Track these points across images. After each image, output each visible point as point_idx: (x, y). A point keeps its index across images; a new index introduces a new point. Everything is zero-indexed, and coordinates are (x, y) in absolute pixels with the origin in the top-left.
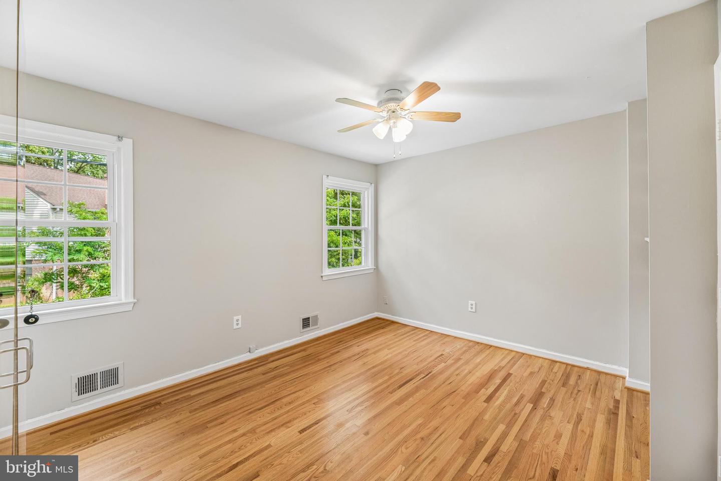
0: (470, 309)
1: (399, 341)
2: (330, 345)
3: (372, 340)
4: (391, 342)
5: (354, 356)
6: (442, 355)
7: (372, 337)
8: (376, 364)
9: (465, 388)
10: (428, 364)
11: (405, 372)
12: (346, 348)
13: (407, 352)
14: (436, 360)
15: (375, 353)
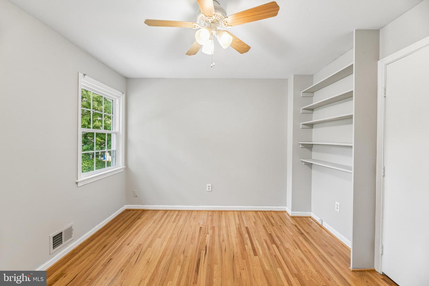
0: (207, 190)
1: (161, 226)
2: (95, 255)
3: (137, 233)
4: (156, 230)
5: (131, 257)
6: (201, 228)
7: (135, 230)
8: (159, 258)
9: (237, 250)
10: (199, 239)
11: (189, 254)
12: (118, 249)
13: (176, 235)
14: (201, 234)
15: (150, 246)
